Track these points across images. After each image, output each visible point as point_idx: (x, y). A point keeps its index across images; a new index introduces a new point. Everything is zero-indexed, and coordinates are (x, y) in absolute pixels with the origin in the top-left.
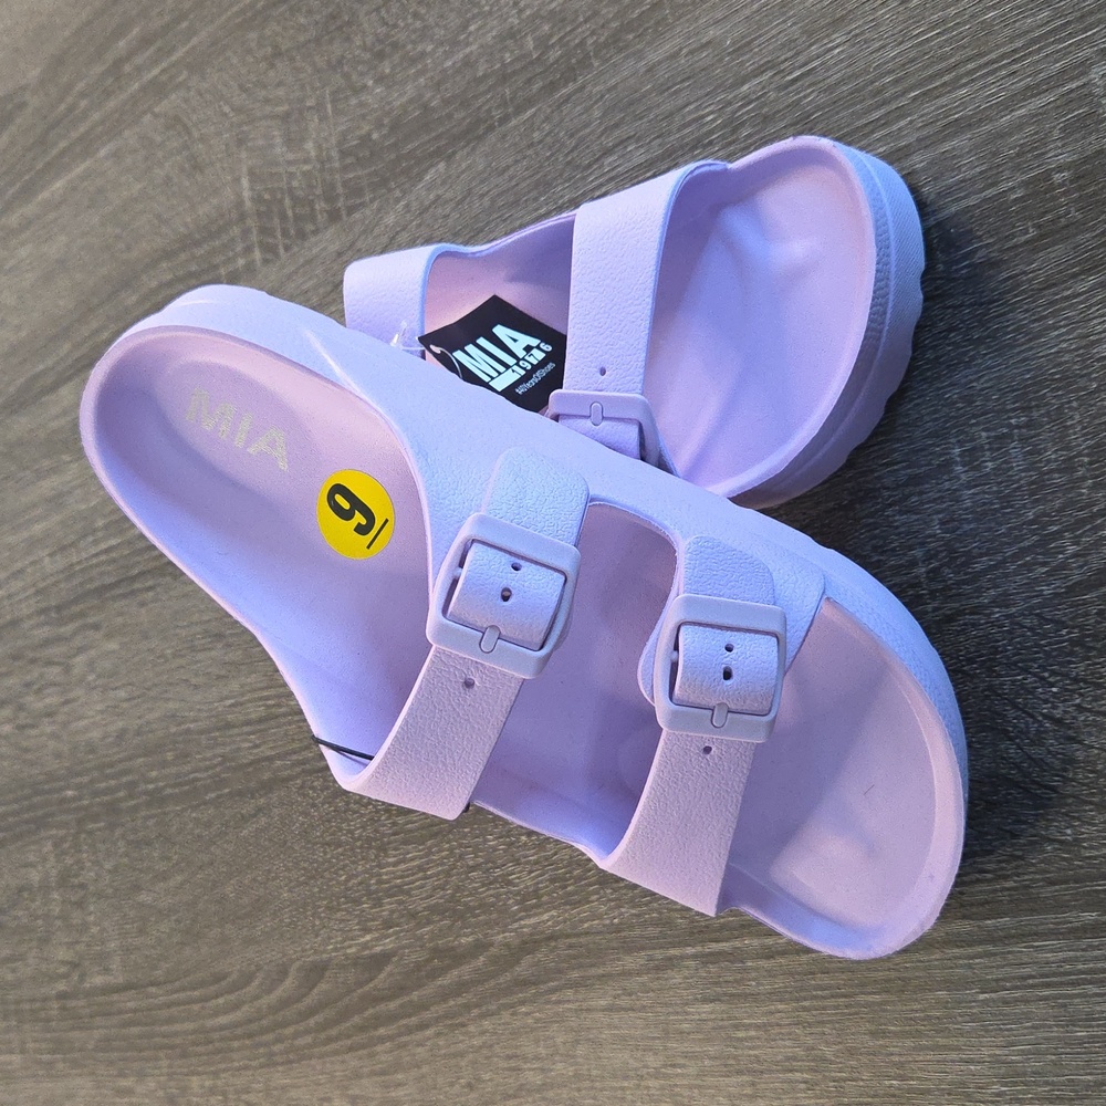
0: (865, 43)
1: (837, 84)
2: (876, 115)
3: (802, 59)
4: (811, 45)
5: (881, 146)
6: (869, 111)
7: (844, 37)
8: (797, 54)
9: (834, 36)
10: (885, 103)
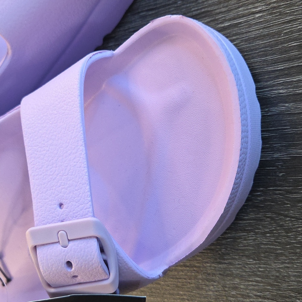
0: (280, 15)
1: (255, 38)
2: (281, 67)
3: (232, 14)
4: (239, 7)
5: (282, 89)
6: (276, 62)
7: (264, 7)
8: (229, 11)
9: (256, 5)
10: (289, 60)
